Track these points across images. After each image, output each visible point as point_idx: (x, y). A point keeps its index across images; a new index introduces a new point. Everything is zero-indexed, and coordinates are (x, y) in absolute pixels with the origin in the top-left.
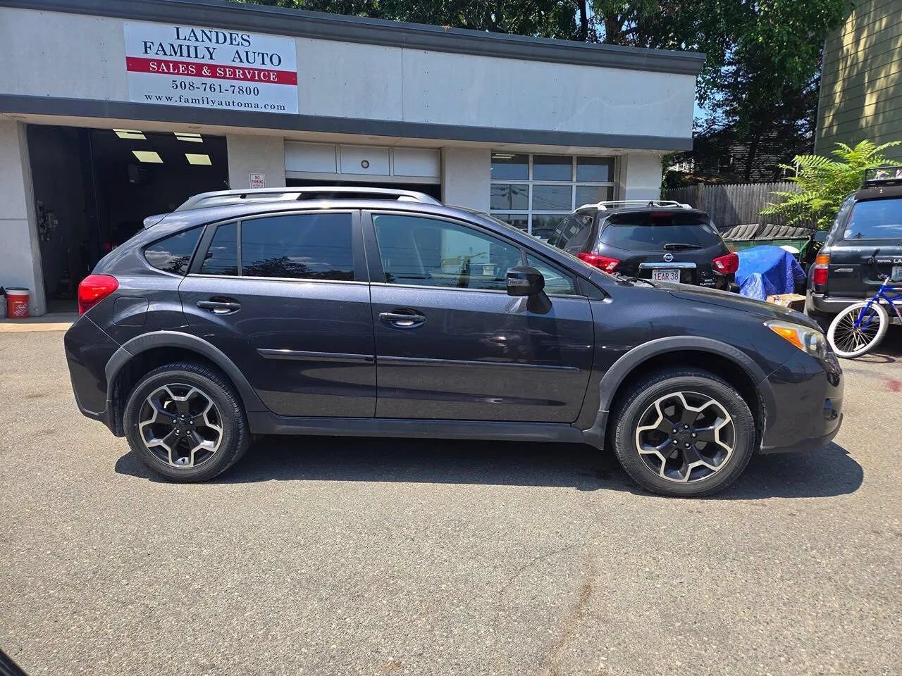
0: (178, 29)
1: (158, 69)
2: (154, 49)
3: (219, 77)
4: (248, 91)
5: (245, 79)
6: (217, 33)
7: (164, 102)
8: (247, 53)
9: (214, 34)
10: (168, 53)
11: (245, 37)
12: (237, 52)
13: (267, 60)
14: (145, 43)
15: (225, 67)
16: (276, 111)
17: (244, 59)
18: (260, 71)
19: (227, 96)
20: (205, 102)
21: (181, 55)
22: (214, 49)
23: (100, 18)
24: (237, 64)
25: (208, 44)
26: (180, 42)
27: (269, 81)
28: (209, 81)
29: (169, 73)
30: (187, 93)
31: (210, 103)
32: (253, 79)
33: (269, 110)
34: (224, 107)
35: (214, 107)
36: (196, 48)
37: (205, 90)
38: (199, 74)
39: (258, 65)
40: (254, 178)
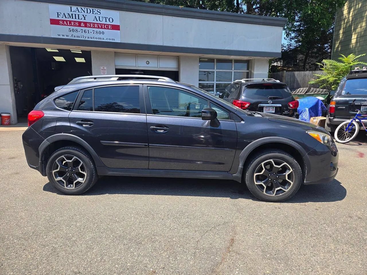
0: (71, 7)
1: (63, 23)
2: (62, 15)
3: (88, 27)
4: (100, 33)
5: (99, 28)
6: (87, 9)
7: (65, 37)
8: (99, 17)
10: (67, 17)
11: (98, 11)
12: (95, 17)
13: (107, 20)
14: (58, 13)
15: (90, 23)
16: (111, 41)
17: (98, 19)
18: (105, 25)
19: (91, 35)
20: (82, 37)
21: (72, 18)
22: (86, 15)
23: (39, 3)
24: (95, 22)
25: (83, 14)
26: (72, 13)
27: (108, 29)
28: (84, 29)
29: (67, 25)
30: (75, 34)
31: (84, 38)
32: (102, 28)
33: (108, 41)
34: (90, 39)
35: (86, 39)
36: (78, 15)
37: (82, 32)
38: (80, 26)
39: (104, 22)
40: (102, 68)
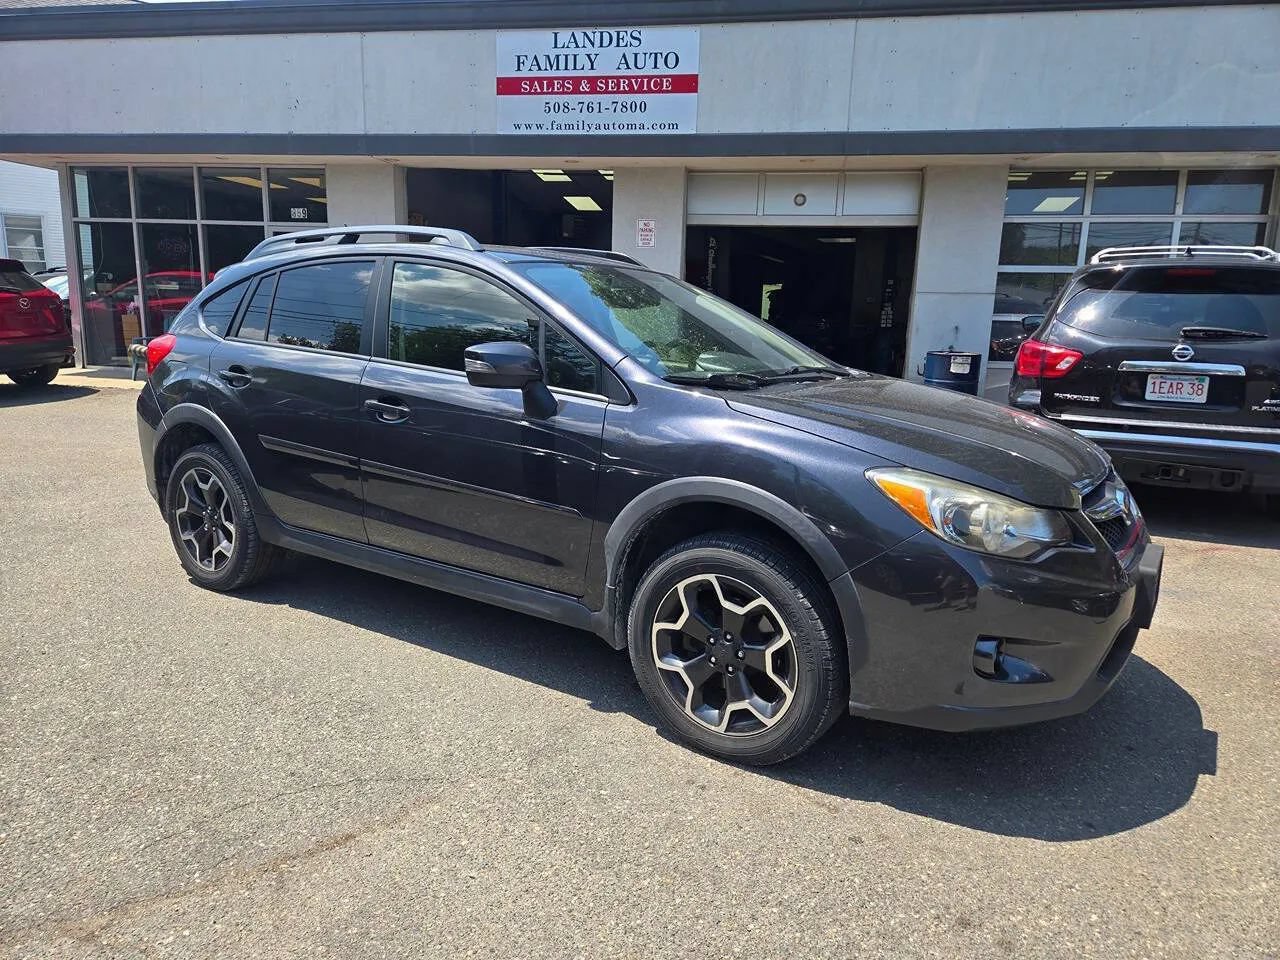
0: (556, 34)
1: (531, 89)
2: (528, 64)
3: (599, 93)
4: (633, 107)
5: (632, 91)
6: (602, 33)
7: (534, 131)
8: (636, 55)
9: (598, 35)
10: (543, 68)
11: (635, 34)
12: (624, 56)
13: (661, 61)
14: (519, 57)
15: (607, 78)
16: (667, 132)
17: (632, 65)
18: (650, 78)
19: (607, 116)
20: (581, 127)
21: (558, 69)
22: (596, 55)
23: (472, 32)
24: (624, 72)
25: (590, 49)
26: (557, 52)
27: (660, 91)
28: (587, 98)
29: (542, 93)
30: (561, 118)
31: (586, 128)
32: (640, 91)
33: (658, 132)
34: (603, 132)
35: (591, 133)
37: (581, 111)
38: (576, 91)
39: (649, 71)
40: (642, 226)
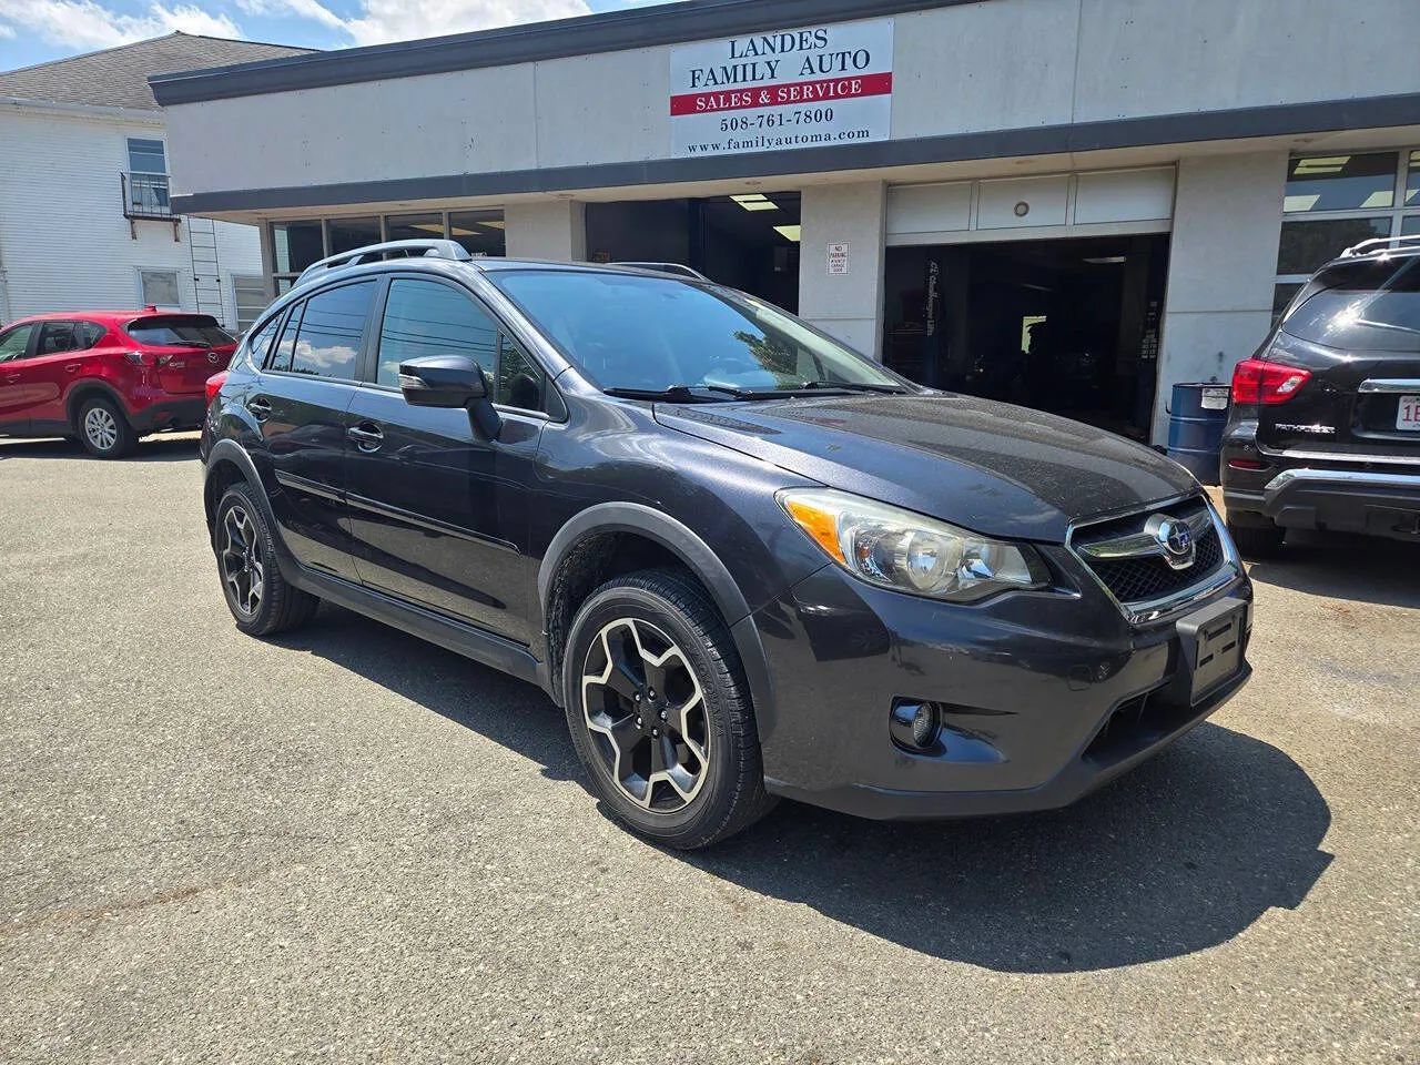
0: (733, 43)
1: (706, 106)
2: (703, 78)
3: (781, 103)
4: (818, 116)
5: (816, 98)
6: (783, 36)
7: (710, 152)
8: (821, 57)
9: (779, 39)
10: (719, 81)
11: (820, 34)
12: (808, 59)
13: (849, 61)
14: (694, 72)
15: (788, 86)
16: (856, 141)
17: (816, 69)
18: (836, 81)
19: (793, 129)
20: (760, 143)
21: (735, 81)
22: (777, 61)
23: (645, 50)
24: (808, 77)
25: (770, 56)
26: (734, 62)
27: (849, 95)
28: (765, 111)
29: (719, 109)
30: (739, 135)
31: (766, 144)
32: (826, 97)
33: (846, 141)
34: (785, 147)
35: (771, 149)
36: (754, 65)
37: (761, 126)
38: (755, 104)
39: (835, 74)
40: (833, 251)
